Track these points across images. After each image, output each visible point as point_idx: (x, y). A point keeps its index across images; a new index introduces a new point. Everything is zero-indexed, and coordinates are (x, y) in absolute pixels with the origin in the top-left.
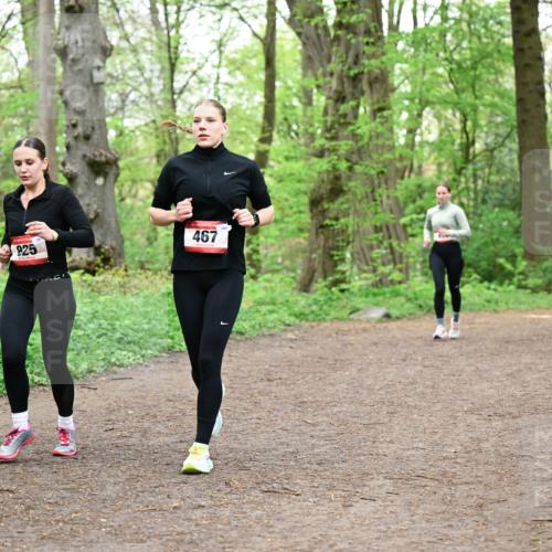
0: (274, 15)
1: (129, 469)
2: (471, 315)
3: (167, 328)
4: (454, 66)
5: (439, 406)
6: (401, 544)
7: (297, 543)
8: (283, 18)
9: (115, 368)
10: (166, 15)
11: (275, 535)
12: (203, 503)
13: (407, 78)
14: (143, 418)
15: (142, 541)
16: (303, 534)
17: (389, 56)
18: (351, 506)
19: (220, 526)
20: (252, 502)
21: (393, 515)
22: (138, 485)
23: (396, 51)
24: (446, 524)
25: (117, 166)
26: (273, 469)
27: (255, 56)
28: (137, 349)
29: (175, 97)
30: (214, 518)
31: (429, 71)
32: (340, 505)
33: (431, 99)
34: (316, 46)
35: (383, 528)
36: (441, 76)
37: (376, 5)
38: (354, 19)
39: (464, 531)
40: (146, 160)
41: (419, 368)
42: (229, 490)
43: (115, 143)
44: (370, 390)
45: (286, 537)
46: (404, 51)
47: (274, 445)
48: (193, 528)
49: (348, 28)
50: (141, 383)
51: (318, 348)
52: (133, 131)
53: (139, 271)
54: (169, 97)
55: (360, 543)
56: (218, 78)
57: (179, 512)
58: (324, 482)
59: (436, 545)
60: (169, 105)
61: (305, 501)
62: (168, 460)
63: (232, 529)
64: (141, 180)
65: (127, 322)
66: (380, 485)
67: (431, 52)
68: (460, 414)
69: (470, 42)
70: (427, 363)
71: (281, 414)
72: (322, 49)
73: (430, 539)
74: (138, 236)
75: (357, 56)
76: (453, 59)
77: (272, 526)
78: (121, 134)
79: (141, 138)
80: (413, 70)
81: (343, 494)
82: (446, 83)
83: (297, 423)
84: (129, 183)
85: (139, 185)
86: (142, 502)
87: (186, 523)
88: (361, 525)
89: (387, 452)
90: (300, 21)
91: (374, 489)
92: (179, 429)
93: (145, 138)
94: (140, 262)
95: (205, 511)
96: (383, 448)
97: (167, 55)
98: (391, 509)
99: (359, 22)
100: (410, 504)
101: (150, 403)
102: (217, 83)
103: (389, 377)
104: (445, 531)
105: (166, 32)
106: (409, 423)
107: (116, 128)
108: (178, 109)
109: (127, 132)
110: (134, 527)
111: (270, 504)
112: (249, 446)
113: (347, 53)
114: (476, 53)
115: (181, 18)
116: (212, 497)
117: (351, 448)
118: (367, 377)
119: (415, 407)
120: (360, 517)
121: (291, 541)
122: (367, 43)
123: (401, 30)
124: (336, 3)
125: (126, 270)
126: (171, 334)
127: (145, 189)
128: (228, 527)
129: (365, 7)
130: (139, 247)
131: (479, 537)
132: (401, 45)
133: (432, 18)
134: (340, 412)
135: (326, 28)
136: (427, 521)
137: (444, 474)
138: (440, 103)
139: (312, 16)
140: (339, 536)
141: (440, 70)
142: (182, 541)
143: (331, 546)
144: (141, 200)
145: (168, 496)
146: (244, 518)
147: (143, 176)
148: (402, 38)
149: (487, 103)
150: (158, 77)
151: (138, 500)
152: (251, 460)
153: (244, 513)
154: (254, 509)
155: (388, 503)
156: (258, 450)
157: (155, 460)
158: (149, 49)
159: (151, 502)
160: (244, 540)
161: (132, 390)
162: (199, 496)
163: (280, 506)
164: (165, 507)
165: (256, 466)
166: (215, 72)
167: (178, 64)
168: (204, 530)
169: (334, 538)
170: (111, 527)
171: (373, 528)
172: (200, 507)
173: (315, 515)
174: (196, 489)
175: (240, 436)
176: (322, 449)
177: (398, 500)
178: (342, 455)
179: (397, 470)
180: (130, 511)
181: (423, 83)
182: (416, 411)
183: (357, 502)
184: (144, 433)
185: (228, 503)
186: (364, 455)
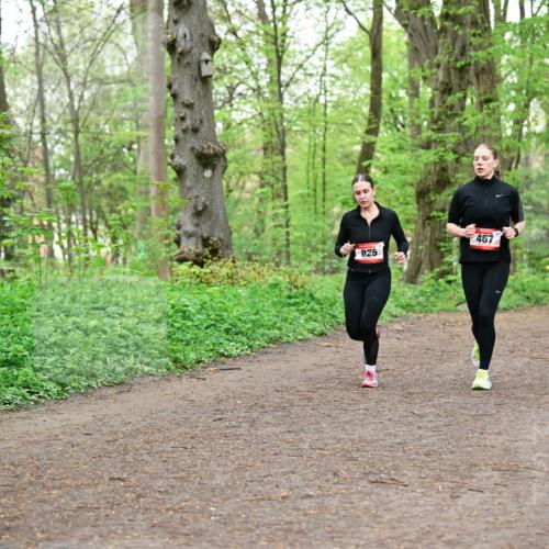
0: (381, 7)
1: (238, 458)
3: (275, 319)
6: (510, 536)
7: (405, 534)
8: (390, 9)
9: (223, 359)
10: (274, 7)
11: (381, 526)
12: (311, 493)
13: (514, 69)
14: (251, 408)
15: (251, 530)
16: (411, 525)
17: (496, 47)
18: (458, 497)
19: (328, 516)
20: (359, 492)
21: (501, 507)
22: (247, 474)
23: (504, 41)
25: (225, 159)
26: (380, 460)
27: (361, 48)
28: (245, 339)
29: (282, 89)
30: (322, 508)
31: (536, 62)
32: (447, 496)
33: (538, 89)
34: (422, 37)
35: (491, 519)
38: (461, 11)
40: (254, 153)
41: (527, 360)
42: (336, 480)
43: (223, 136)
45: (393, 528)
46: (511, 41)
47: (381, 436)
48: (301, 518)
49: (455, 19)
50: (250, 374)
51: (425, 339)
52: (241, 124)
53: (246, 262)
54: (276, 88)
55: (468, 535)
56: (325, 69)
57: (287, 501)
58: (431, 473)
59: (545, 538)
60: (277, 98)
61: (412, 491)
62: (276, 449)
63: (340, 519)
64: (249, 172)
65: (235, 314)
66: (487, 476)
67: (539, 42)
70: (535, 355)
71: (388, 405)
72: (429, 41)
73: (540, 531)
74: (246, 228)
75: (464, 47)
77: (380, 517)
78: (228, 126)
79: (247, 131)
80: (521, 61)
81: (451, 485)
83: (405, 414)
84: (238, 175)
85: (246, 178)
86: (250, 492)
87: (295, 513)
88: (469, 516)
89: (495, 443)
90: (406, 12)
91: (482, 480)
92: (287, 419)
93: (252, 131)
94: (247, 253)
95: (313, 500)
96: (490, 440)
97: (273, 48)
98: (499, 500)
99: (467, 14)
100: (518, 495)
101: (258, 394)
102: (323, 75)
105: (272, 25)
106: (517, 414)
107: (224, 120)
108: (285, 101)
109: (234, 124)
110: (243, 516)
111: (378, 494)
112: (356, 436)
113: (453, 45)
115: (288, 9)
116: (319, 487)
117: (458, 439)
119: (523, 399)
120: (468, 508)
121: (399, 532)
122: (474, 35)
123: (507, 21)
125: (234, 262)
126: (278, 325)
127: (253, 181)
128: (336, 517)
130: (247, 239)
132: (508, 35)
133: (539, 8)
134: (447, 403)
135: (432, 20)
136: (536, 513)
138: (546, 94)
139: (418, 8)
140: (446, 527)
142: (291, 530)
143: (439, 537)
144: (248, 192)
145: (277, 486)
146: (352, 508)
147: (250, 169)
148: (508, 30)
150: (266, 70)
151: (247, 489)
152: (358, 450)
153: (352, 503)
154: (361, 499)
155: (496, 495)
156: (365, 441)
157: (263, 450)
158: (256, 41)
159: (260, 491)
160: (352, 530)
161: (240, 381)
162: (307, 486)
163: (387, 496)
164: (273, 496)
165: (363, 457)
166: (322, 64)
167: (285, 57)
168: (313, 520)
169: (442, 529)
170: (220, 515)
171: (481, 519)
172: (309, 496)
173: (423, 506)
174: (304, 479)
175: (347, 427)
176: (430, 440)
177: (506, 492)
178: (450, 447)
179: (504, 462)
180: (239, 500)
181: (530, 74)
182: (524, 402)
183: (465, 493)
184: (253, 423)
185: (336, 494)
186: (471, 446)
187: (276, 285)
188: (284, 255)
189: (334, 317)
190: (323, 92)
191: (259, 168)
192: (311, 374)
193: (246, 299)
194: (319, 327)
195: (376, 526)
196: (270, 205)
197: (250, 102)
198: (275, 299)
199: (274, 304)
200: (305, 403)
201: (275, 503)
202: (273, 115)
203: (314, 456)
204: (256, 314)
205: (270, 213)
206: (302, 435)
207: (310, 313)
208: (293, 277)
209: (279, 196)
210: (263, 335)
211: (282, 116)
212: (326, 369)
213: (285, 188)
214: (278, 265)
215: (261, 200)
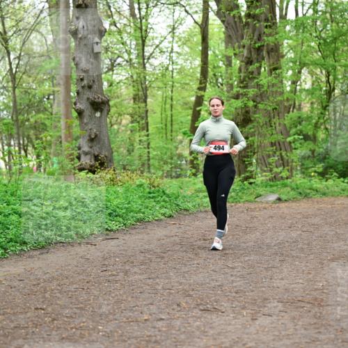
0: (208, 10)
1: (117, 295)
2: (332, 199)
3: (140, 207)
4: (322, 41)
5: (312, 257)
6: (289, 344)
7: (222, 343)
8: (213, 11)
9: (108, 232)
10: (139, 9)
11: (208, 338)
12: (163, 317)
13: (292, 49)
14: (125, 263)
15: (125, 341)
16: (226, 337)
17: (280, 34)
18: (256, 319)
19: (174, 332)
20: (194, 316)
21: (283, 326)
22: (122, 305)
23: (285, 32)
24: (317, 331)
25: (109, 105)
26: (207, 296)
27: (195, 35)
28: (121, 220)
29: (146, 61)
30: (170, 327)
31: (306, 44)
32: (249, 319)
33: (307, 62)
34: (234, 29)
35: (277, 333)
36: (313, 48)
37: (272, 3)
38: (257, 11)
39: (328, 336)
40: (127, 101)
41: (298, 233)
42: (179, 309)
43: (106, 91)
44: (269, 246)
45: (215, 339)
46: (290, 31)
47: (208, 281)
49: (254, 17)
50: (124, 242)
51: (235, 219)
52: (118, 83)
53: (122, 171)
54: (141, 61)
55: (264, 343)
56: (172, 49)
57: (148, 322)
58: (239, 304)
59: (310, 345)
60: (142, 66)
61: (227, 316)
62: (142, 290)
63: (181, 334)
64: (124, 114)
65: (115, 204)
66: (274, 306)
67: (307, 32)
68: (325, 262)
69: (331, 26)
70: (305, 229)
71: (212, 261)
72: (238, 31)
73: (309, 341)
74: (122, 149)
75: (260, 35)
76: (321, 37)
77: (206, 332)
78: (111, 85)
79: (123, 87)
80: (295, 43)
81: (251, 312)
82: (316, 52)
83: (222, 267)
84: (117, 115)
85: (122, 117)
86: (125, 317)
87: (153, 330)
88: (263, 331)
89: (279, 285)
90: (224, 13)
91: (271, 308)
92: (148, 270)
93: (126, 87)
94: (123, 165)
95: (164, 322)
96: (277, 283)
97: (140, 35)
98: (282, 321)
99: (262, 14)
100: (294, 318)
101: (130, 254)
102: (172, 52)
103: (281, 238)
104: (317, 336)
105: (139, 21)
106: (293, 267)
107: (108, 81)
108: (147, 69)
109: (115, 83)
110: (120, 332)
111: (205, 318)
112: (192, 281)
113: (253, 34)
114: (335, 33)
115: (149, 12)
116: (168, 313)
117: (256, 283)
118: (267, 238)
119: (297, 257)
120: (262, 326)
121: (218, 342)
122: (266, 27)
123: (288, 18)
124: (246, 2)
125: (114, 170)
126: (142, 211)
127: (126, 119)
128: (179, 332)
129: (265, 4)
130: (123, 156)
131: (338, 339)
132: (288, 28)
133: (307, 11)
134: (249, 260)
135: (240, 17)
136: (305, 329)
137: (316, 299)
138: (312, 64)
139: (232, 10)
140: (248, 338)
141: (313, 44)
142: (150, 341)
143: (244, 345)
144: (123, 126)
145: (141, 313)
146: (189, 326)
147: (125, 112)
148: (288, 24)
149: (342, 64)
150: (135, 49)
151: (122, 315)
152: (193, 290)
153: (189, 323)
154: (195, 321)
155: (281, 318)
156: (197, 284)
157: (133, 290)
158: (129, 31)
159: (131, 316)
160: (189, 340)
161: (118, 246)
162: (161, 313)
163: (211, 319)
164: (139, 319)
165: (196, 294)
166: (170, 45)
167: (147, 41)
168: (164, 334)
169: (246, 340)
170: (105, 332)
171: (270, 333)
172: (162, 319)
173: (234, 325)
174: (159, 308)
175: (186, 275)
176: (239, 283)
177: (286, 316)
178: (251, 287)
179: (285, 297)
180: (117, 322)
181: (302, 52)
182: (297, 259)
183: (260, 317)
184: (126, 273)
185: (179, 317)
186: (264, 287)
187: (141, 186)
188: (146, 166)
189: (178, 205)
190: (171, 63)
191: (130, 111)
192: (163, 242)
193: (122, 194)
194: (168, 212)
195: (204, 337)
196: (138, 134)
197: (125, 69)
198: (141, 194)
199: (140, 197)
200: (159, 260)
201: (140, 324)
202: (139, 77)
203: (165, 294)
204: (129, 203)
205: (137, 139)
206: (158, 280)
207: (163, 203)
208: (152, 181)
209: (143, 129)
210: (133, 217)
211: (145, 78)
212: (173, 239)
213: (147, 123)
214: (142, 172)
215: (132, 131)
